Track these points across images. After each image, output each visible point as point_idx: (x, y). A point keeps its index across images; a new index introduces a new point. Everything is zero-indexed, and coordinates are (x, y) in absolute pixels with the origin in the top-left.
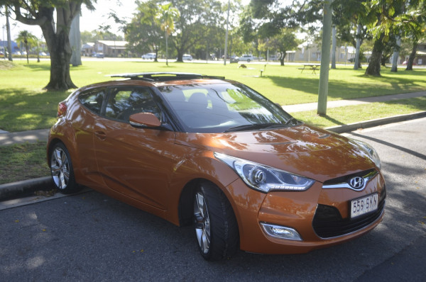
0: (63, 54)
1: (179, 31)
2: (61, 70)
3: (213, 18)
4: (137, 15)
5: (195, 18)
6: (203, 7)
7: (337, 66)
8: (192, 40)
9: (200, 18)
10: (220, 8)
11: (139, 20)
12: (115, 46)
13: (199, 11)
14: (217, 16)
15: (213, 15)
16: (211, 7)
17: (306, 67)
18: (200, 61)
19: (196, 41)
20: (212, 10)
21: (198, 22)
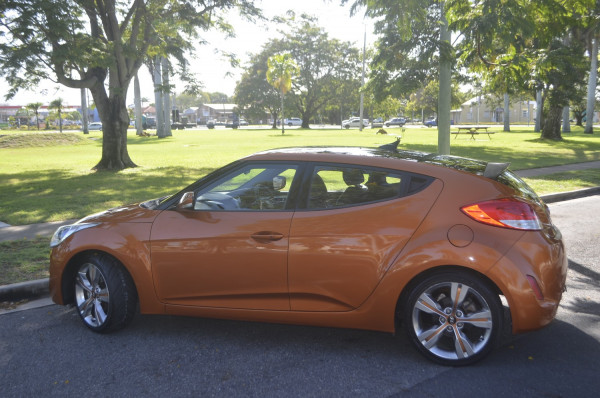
0: (117, 123)
1: (304, 89)
2: (116, 144)
3: (347, 70)
4: (249, 69)
5: (324, 71)
6: (334, 56)
7: (512, 127)
8: (321, 99)
9: (330, 71)
10: (357, 56)
11: (251, 75)
12: (224, 110)
13: (330, 61)
14: (353, 66)
15: (347, 65)
16: (345, 56)
17: (461, 131)
18: (335, 127)
19: (326, 100)
20: (347, 60)
21: (328, 76)
